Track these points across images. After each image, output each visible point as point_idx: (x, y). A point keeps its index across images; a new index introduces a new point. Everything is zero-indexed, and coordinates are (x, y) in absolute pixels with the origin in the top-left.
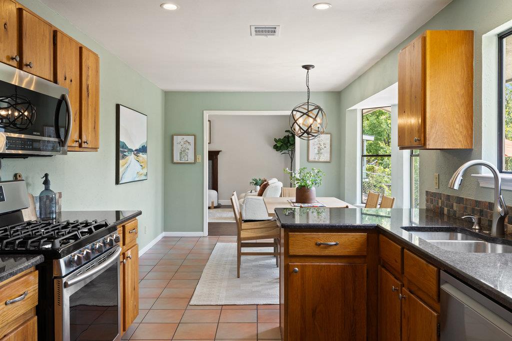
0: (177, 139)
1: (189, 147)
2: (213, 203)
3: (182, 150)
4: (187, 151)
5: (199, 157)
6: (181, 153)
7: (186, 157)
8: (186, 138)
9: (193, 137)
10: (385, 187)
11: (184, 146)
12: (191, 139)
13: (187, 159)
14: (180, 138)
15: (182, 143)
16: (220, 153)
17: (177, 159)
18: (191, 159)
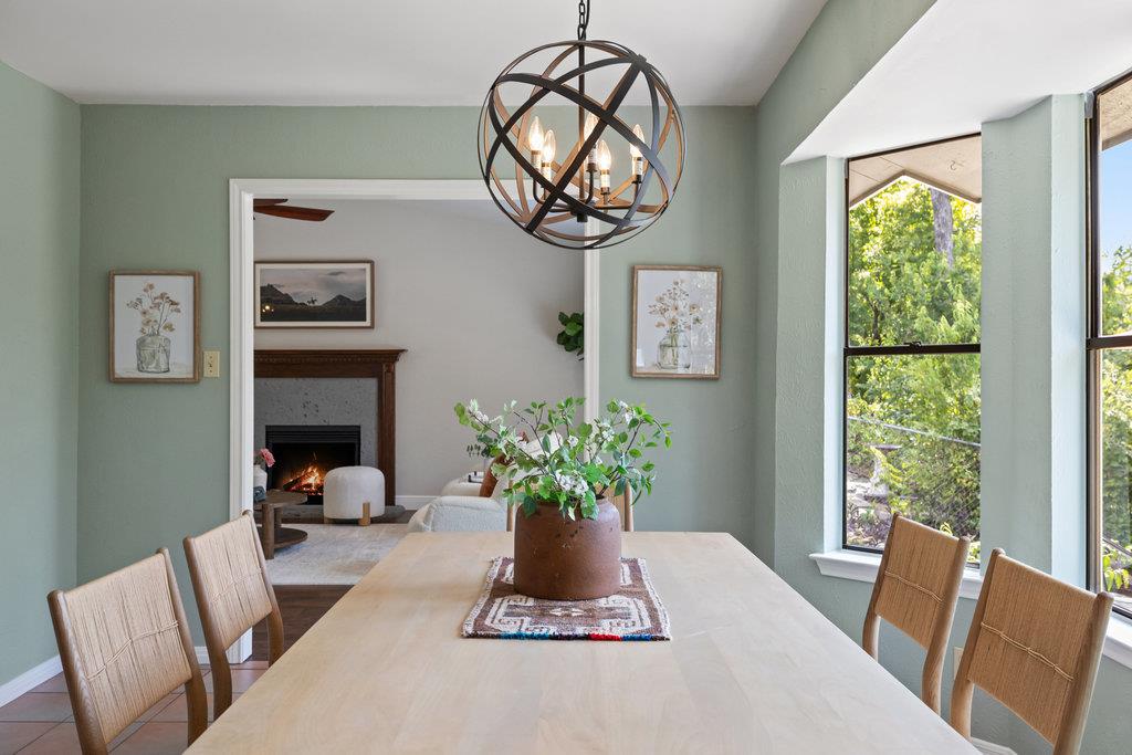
0: (126, 288)
1: (173, 318)
2: (367, 507)
3: (148, 330)
4: (164, 333)
5: (212, 357)
6: (141, 344)
7: (162, 357)
8: (163, 284)
9: (190, 280)
10: (879, 454)
11: (156, 314)
12: (180, 288)
13: (163, 367)
14: (139, 282)
15: (147, 303)
16: (402, 357)
17: (125, 365)
18: (181, 365)
